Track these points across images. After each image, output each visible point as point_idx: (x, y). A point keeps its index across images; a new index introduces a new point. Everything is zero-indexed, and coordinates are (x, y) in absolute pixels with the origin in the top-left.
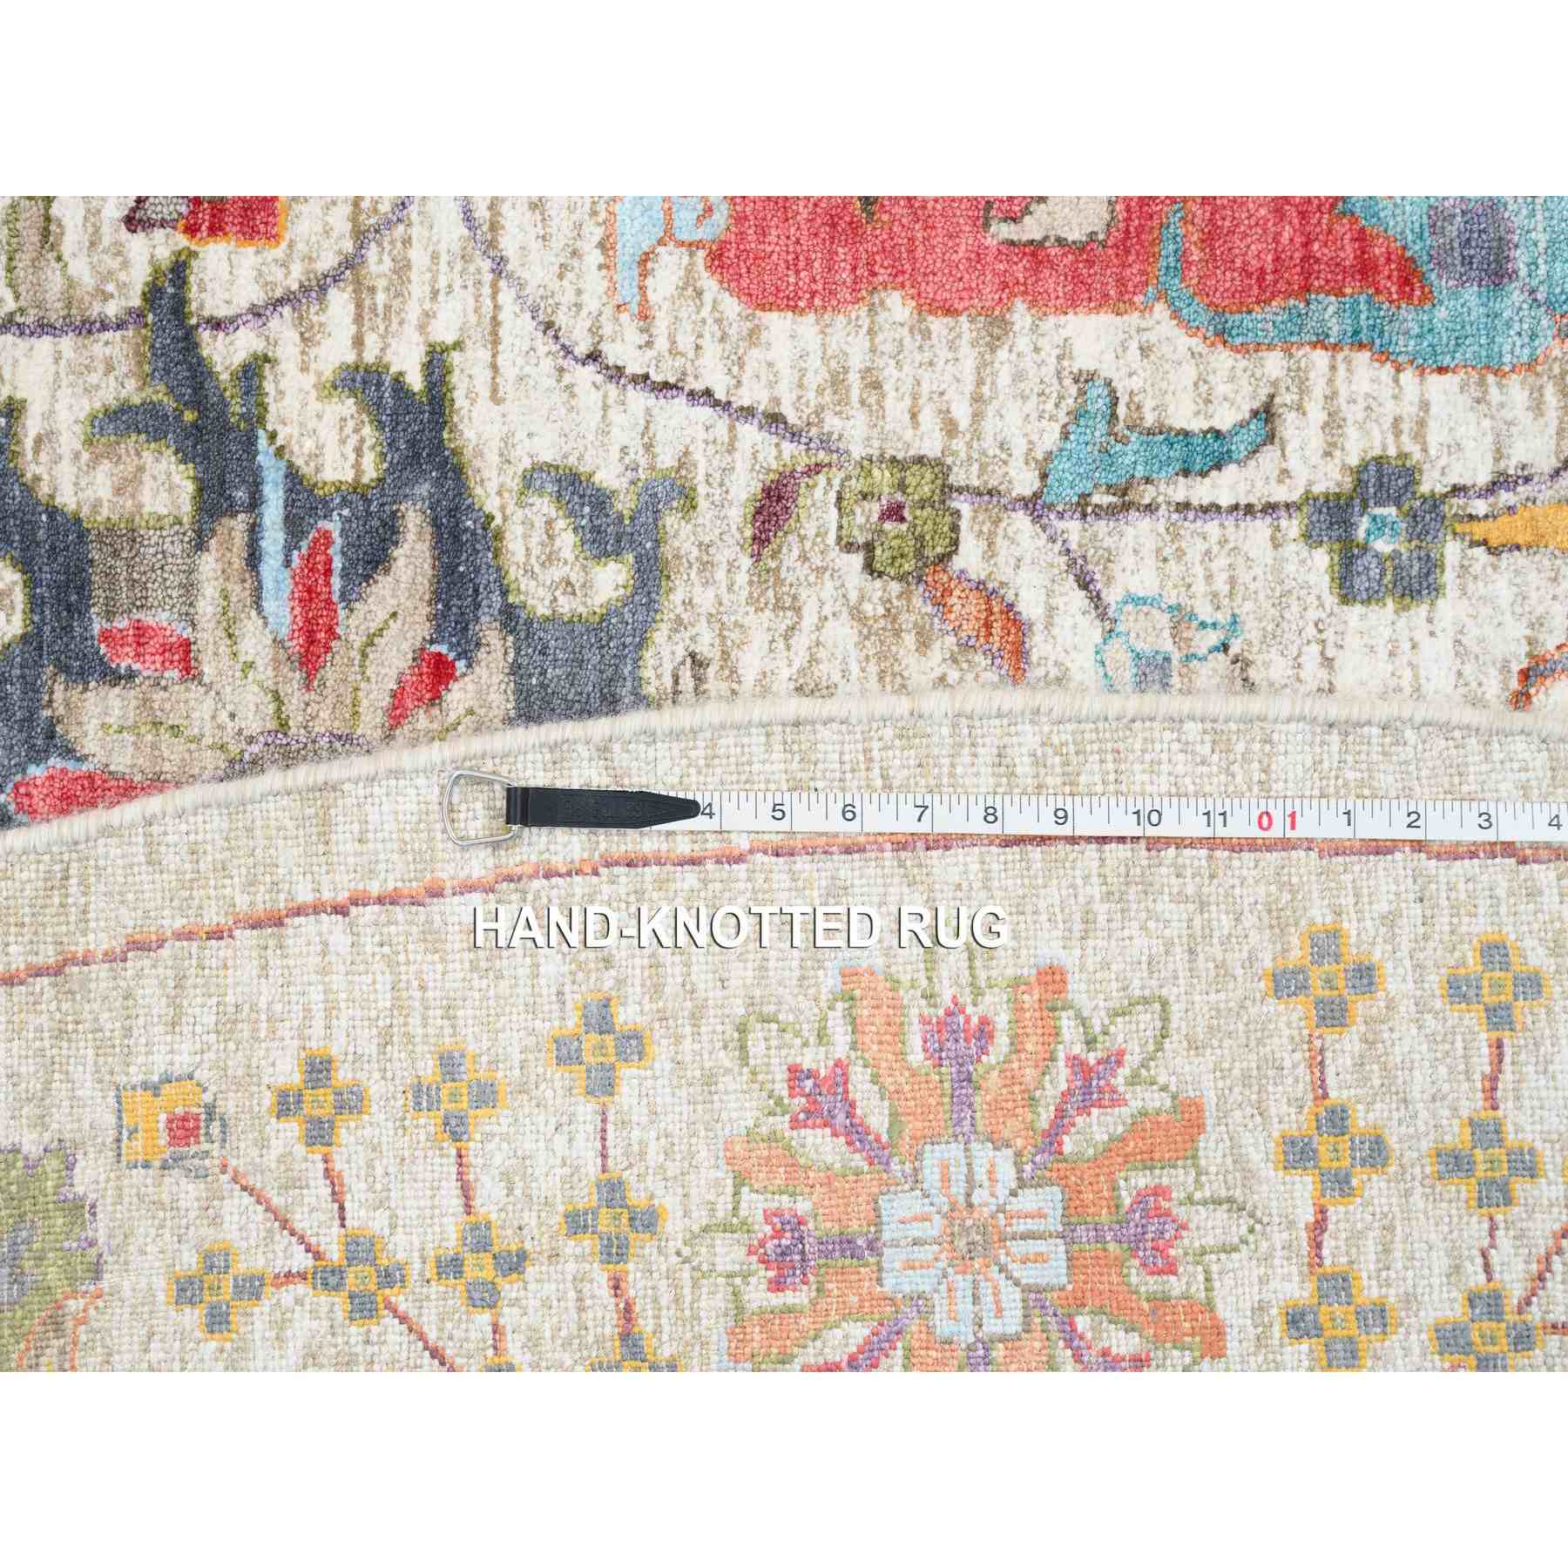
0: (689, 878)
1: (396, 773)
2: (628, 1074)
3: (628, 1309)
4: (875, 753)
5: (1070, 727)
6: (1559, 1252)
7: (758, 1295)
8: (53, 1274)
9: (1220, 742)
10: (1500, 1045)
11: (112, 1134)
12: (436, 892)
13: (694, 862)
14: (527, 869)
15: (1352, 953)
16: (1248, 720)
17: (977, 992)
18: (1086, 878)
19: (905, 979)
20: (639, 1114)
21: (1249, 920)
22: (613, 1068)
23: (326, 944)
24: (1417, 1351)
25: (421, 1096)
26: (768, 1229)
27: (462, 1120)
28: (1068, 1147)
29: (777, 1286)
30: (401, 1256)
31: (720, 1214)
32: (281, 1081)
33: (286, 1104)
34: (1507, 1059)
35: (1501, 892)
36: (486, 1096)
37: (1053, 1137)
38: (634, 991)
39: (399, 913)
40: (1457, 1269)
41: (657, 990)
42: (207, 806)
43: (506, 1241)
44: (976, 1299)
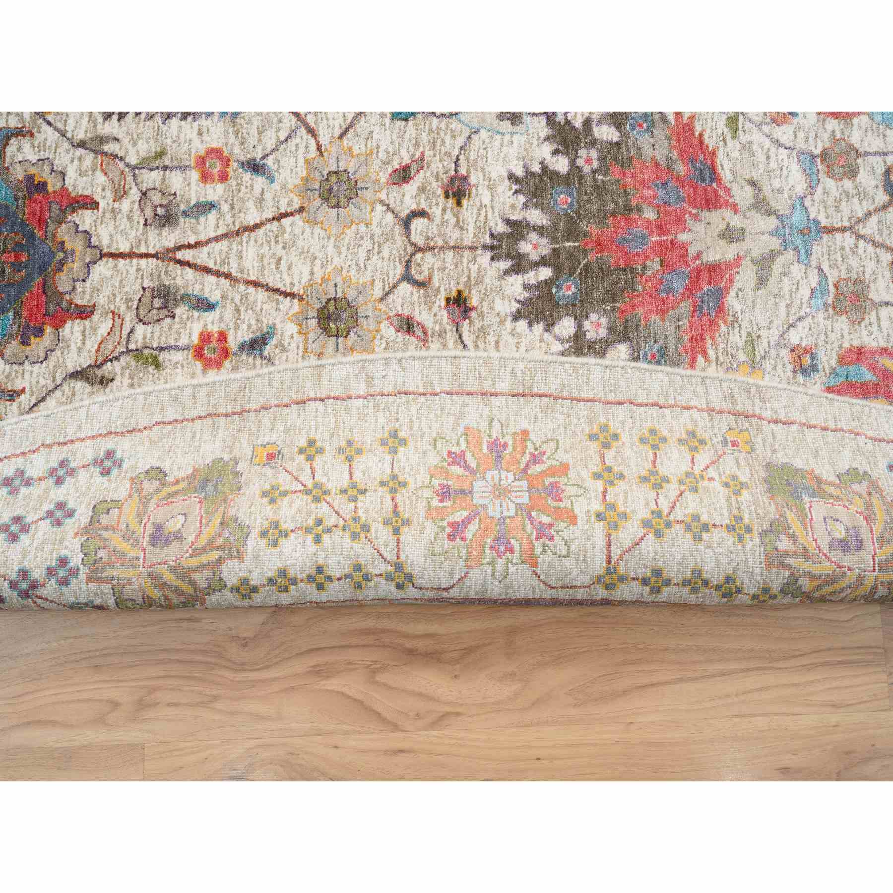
0: (422, 399)
1: (341, 363)
2: (401, 449)
3: (396, 505)
4: (477, 367)
5: (533, 363)
6: (678, 501)
7: (435, 503)
8: (226, 489)
9: (575, 370)
10: (655, 453)
11: (250, 457)
12: (350, 398)
13: (424, 394)
14: (376, 393)
15: (612, 430)
16: (583, 365)
17: (503, 436)
18: (535, 406)
19: (483, 431)
20: (403, 459)
21: (582, 420)
22: (397, 447)
23: (317, 409)
24: (636, 526)
25: (340, 450)
26: (439, 488)
27: (352, 457)
28: (529, 472)
29: (441, 501)
30: (329, 488)
31: (425, 484)
32: (300, 445)
33: (301, 451)
34: (658, 457)
35: (655, 416)
36: (359, 452)
37: (525, 471)
38: (405, 428)
39: (339, 402)
40: (647, 504)
41: (411, 428)
42: (287, 370)
43: (361, 486)
44: (501, 506)
